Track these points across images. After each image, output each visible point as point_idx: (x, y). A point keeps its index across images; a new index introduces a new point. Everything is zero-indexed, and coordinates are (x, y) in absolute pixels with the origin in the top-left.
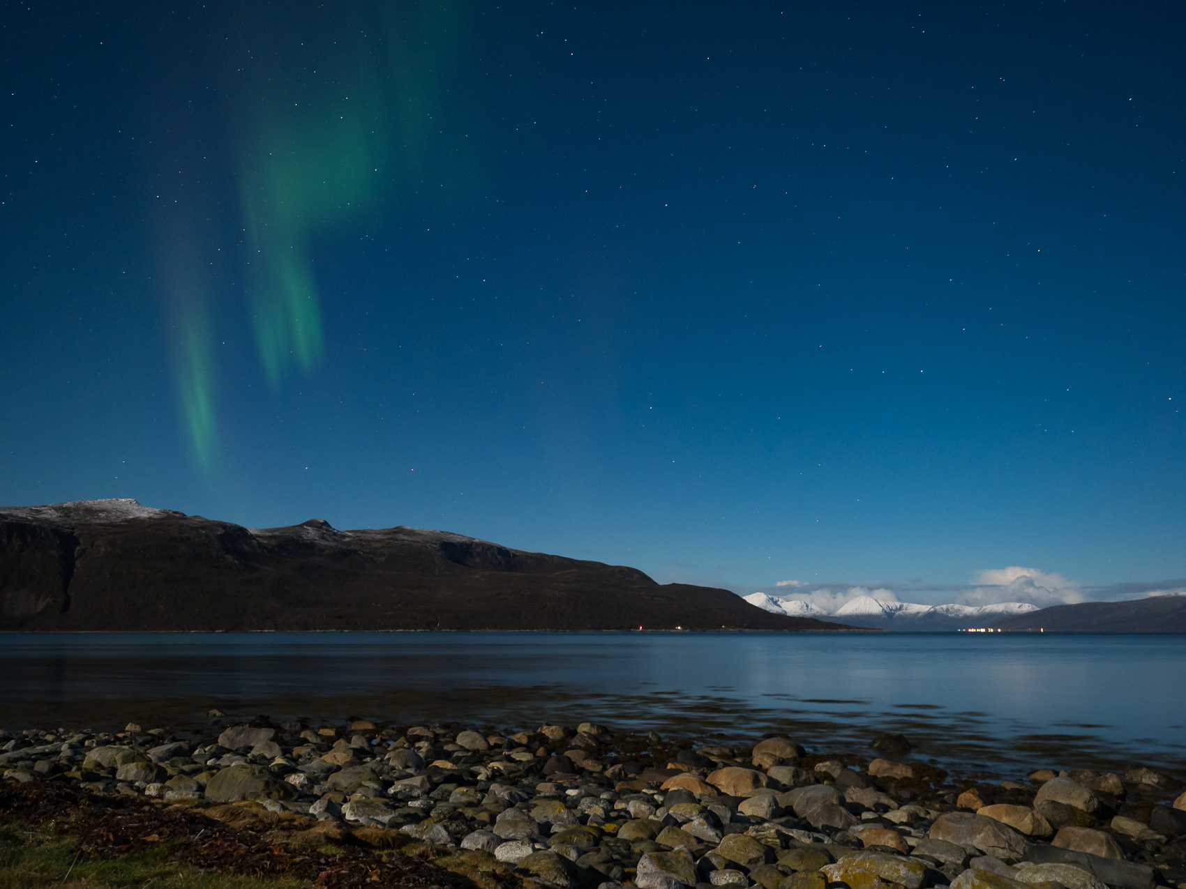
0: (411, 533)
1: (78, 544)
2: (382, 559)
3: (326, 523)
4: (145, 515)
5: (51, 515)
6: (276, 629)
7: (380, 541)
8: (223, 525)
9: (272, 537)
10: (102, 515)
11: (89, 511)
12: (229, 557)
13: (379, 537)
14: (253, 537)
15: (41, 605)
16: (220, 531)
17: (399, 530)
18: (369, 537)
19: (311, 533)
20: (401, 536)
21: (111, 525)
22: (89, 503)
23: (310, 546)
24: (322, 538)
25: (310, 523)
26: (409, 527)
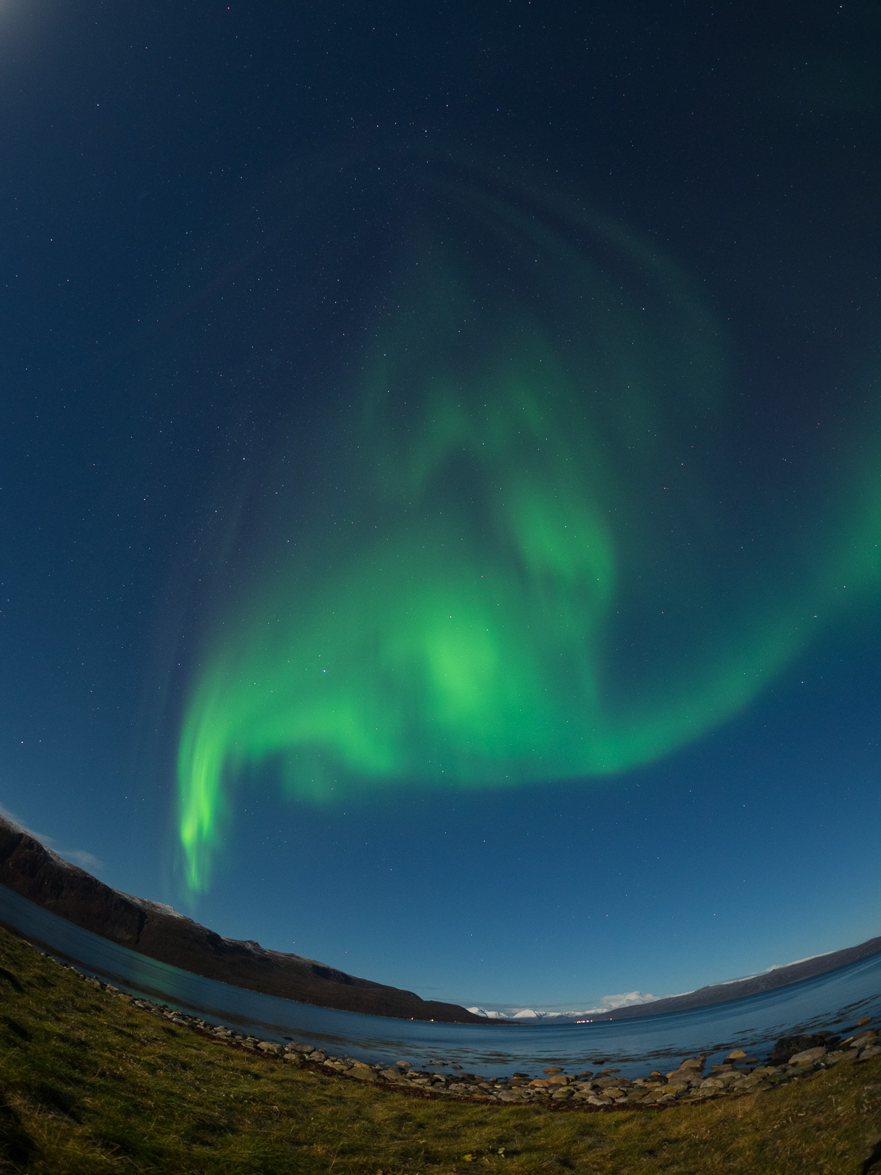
0: (298, 958)
1: (147, 918)
2: (283, 966)
3: (257, 943)
4: (176, 916)
5: (138, 902)
6: (228, 983)
7: (282, 958)
8: (210, 931)
9: (231, 943)
10: (159, 910)
11: (153, 905)
12: (210, 946)
13: (282, 956)
14: (222, 940)
15: (128, 937)
16: (208, 933)
17: (293, 955)
18: (277, 955)
19: (250, 946)
20: (293, 958)
21: (161, 915)
22: (154, 902)
23: (248, 952)
24: (255, 949)
25: (250, 942)
26: (297, 955)
